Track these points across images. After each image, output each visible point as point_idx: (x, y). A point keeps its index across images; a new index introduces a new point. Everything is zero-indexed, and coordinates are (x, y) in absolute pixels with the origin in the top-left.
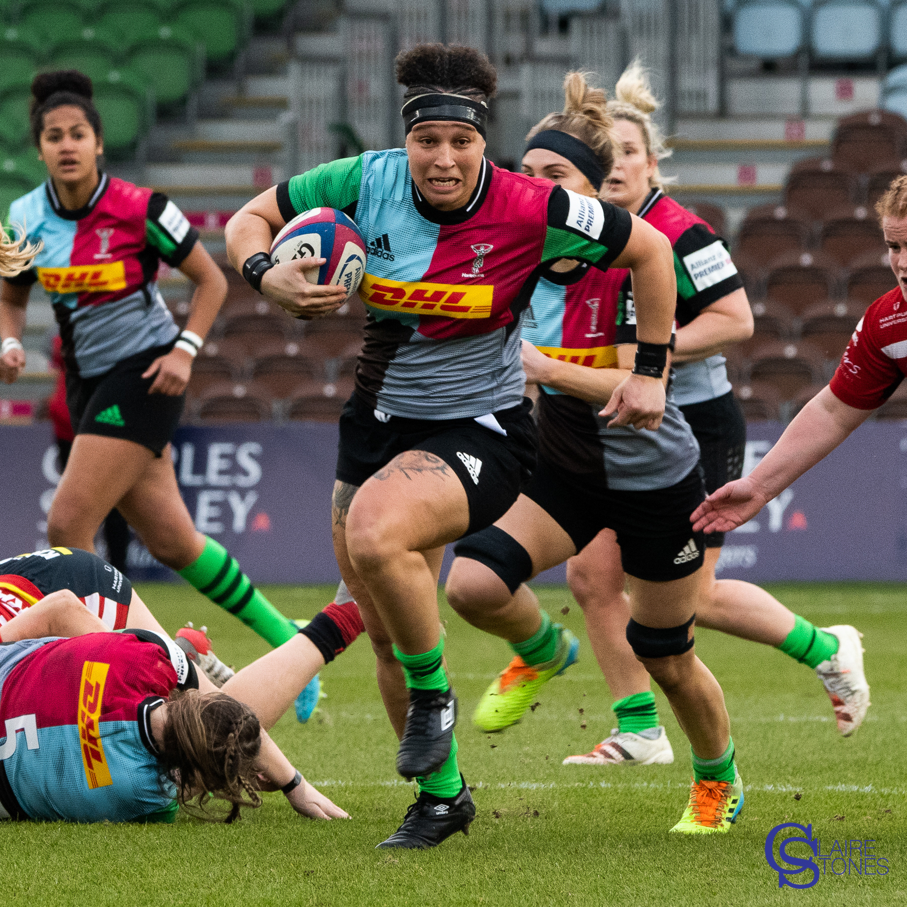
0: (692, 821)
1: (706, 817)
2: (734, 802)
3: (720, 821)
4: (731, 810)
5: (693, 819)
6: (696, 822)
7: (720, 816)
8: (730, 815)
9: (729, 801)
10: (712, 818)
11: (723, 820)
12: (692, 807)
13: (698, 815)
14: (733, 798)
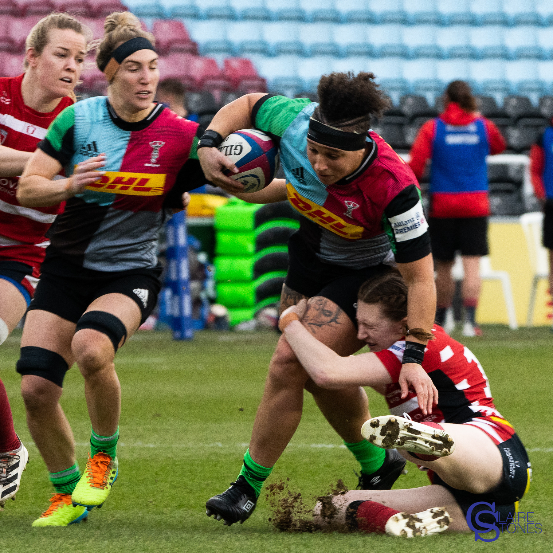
0: (88, 483)
1: (97, 480)
2: (114, 473)
3: (106, 485)
4: (112, 478)
5: (88, 481)
6: (90, 484)
7: (106, 481)
8: (111, 481)
9: (111, 472)
10: (101, 482)
11: (107, 484)
12: (88, 473)
13: (92, 478)
14: (113, 470)
